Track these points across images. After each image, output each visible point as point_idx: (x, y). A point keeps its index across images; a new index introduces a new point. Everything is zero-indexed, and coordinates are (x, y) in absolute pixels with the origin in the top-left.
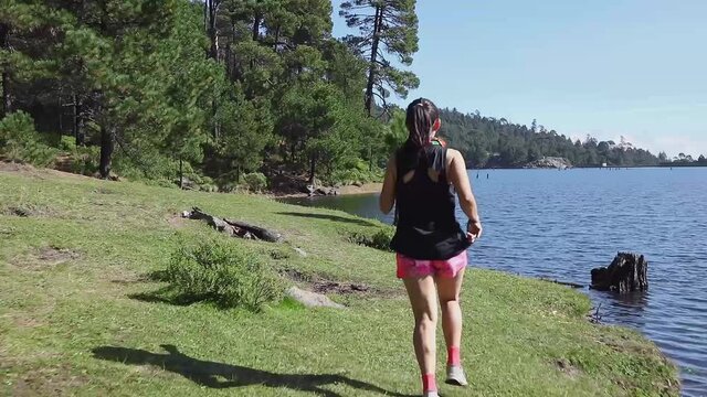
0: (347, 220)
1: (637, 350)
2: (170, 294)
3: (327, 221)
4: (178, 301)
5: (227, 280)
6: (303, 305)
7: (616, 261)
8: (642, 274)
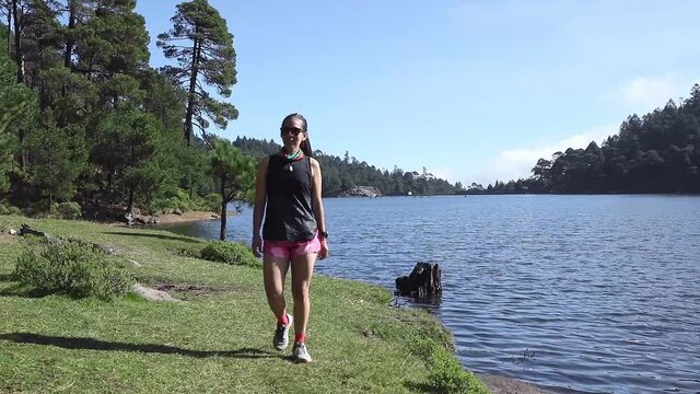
0: (174, 238)
1: (424, 323)
2: (23, 290)
3: (155, 239)
4: (31, 294)
5: (80, 274)
6: (145, 300)
7: (416, 269)
8: (437, 279)
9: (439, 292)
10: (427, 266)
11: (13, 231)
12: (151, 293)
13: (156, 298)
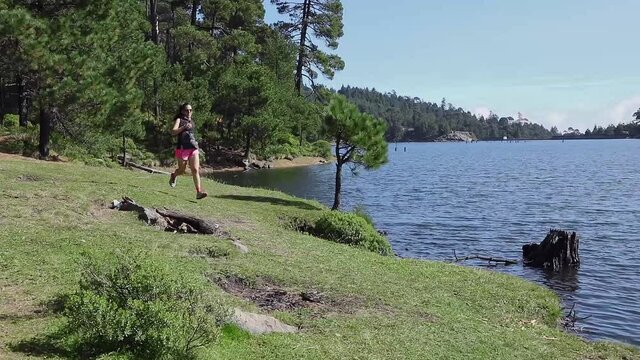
0: (287, 203)
6: (248, 335)
7: (549, 238)
8: (574, 250)
9: (576, 264)
10: (561, 234)
11: (116, 203)
12: (253, 320)
13: (261, 329)
